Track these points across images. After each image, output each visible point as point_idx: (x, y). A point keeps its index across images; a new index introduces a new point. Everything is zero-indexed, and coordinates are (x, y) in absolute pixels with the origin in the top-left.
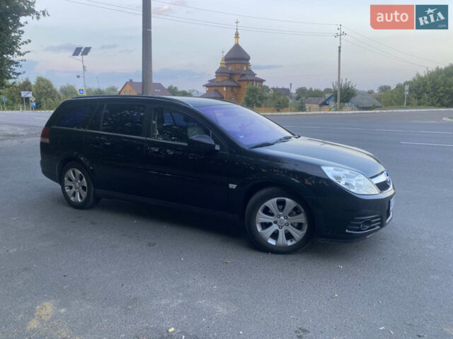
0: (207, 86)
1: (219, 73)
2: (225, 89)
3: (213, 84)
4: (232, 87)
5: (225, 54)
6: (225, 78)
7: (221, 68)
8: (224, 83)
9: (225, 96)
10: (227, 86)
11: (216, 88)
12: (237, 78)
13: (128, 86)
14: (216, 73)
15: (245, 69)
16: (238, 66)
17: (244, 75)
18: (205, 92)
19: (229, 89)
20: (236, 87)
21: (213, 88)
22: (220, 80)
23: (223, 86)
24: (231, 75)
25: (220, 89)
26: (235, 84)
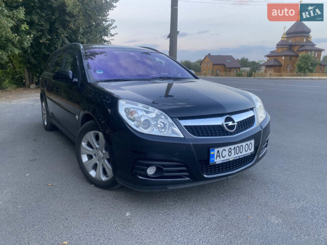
0: (268, 56)
1: (280, 45)
2: (283, 58)
3: (273, 54)
4: (291, 56)
5: (286, 30)
6: (286, 49)
7: (281, 41)
8: (283, 54)
9: (283, 64)
10: (285, 56)
11: (276, 58)
12: (296, 49)
13: (207, 58)
14: (277, 45)
15: (305, 41)
16: (298, 39)
17: (302, 46)
18: (266, 61)
19: (288, 58)
20: (294, 56)
21: (272, 58)
22: (280, 50)
23: (282, 56)
24: (291, 47)
25: (279, 59)
26: (294, 54)
